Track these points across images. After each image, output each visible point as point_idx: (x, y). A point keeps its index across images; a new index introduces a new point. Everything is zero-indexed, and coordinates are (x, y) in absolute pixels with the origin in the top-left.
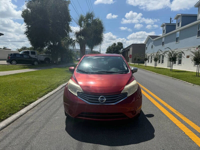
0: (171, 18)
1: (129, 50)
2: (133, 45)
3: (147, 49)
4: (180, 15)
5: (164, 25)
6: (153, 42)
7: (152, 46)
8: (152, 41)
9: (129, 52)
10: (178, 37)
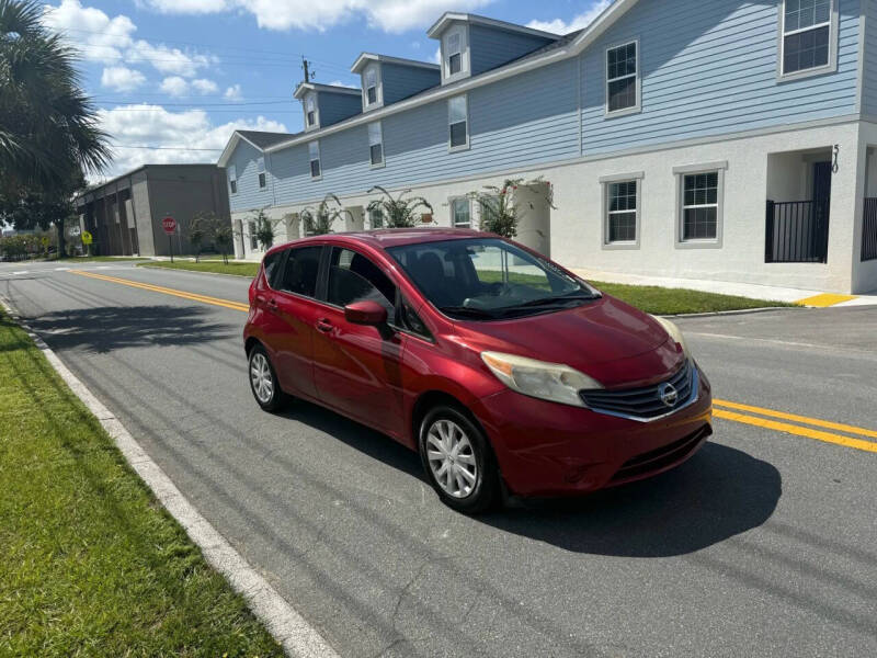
0: (305, 63)
1: (127, 194)
2: (150, 172)
3: (234, 191)
4: (377, 58)
5: (309, 89)
6: (261, 160)
7: (262, 177)
8: (261, 155)
9: (128, 203)
10: (379, 145)
